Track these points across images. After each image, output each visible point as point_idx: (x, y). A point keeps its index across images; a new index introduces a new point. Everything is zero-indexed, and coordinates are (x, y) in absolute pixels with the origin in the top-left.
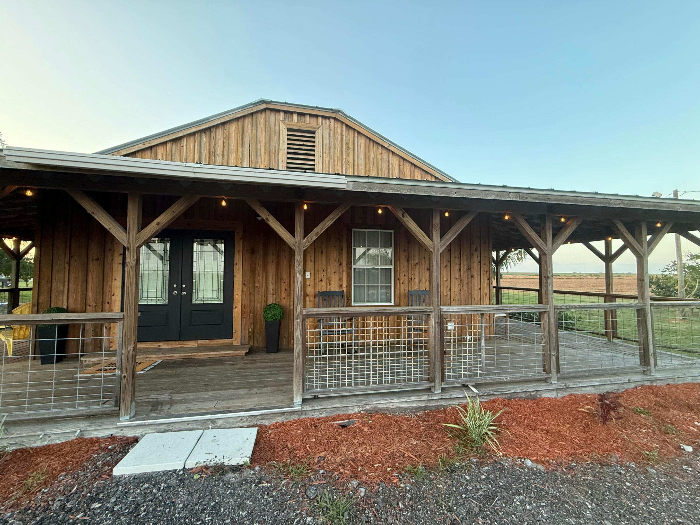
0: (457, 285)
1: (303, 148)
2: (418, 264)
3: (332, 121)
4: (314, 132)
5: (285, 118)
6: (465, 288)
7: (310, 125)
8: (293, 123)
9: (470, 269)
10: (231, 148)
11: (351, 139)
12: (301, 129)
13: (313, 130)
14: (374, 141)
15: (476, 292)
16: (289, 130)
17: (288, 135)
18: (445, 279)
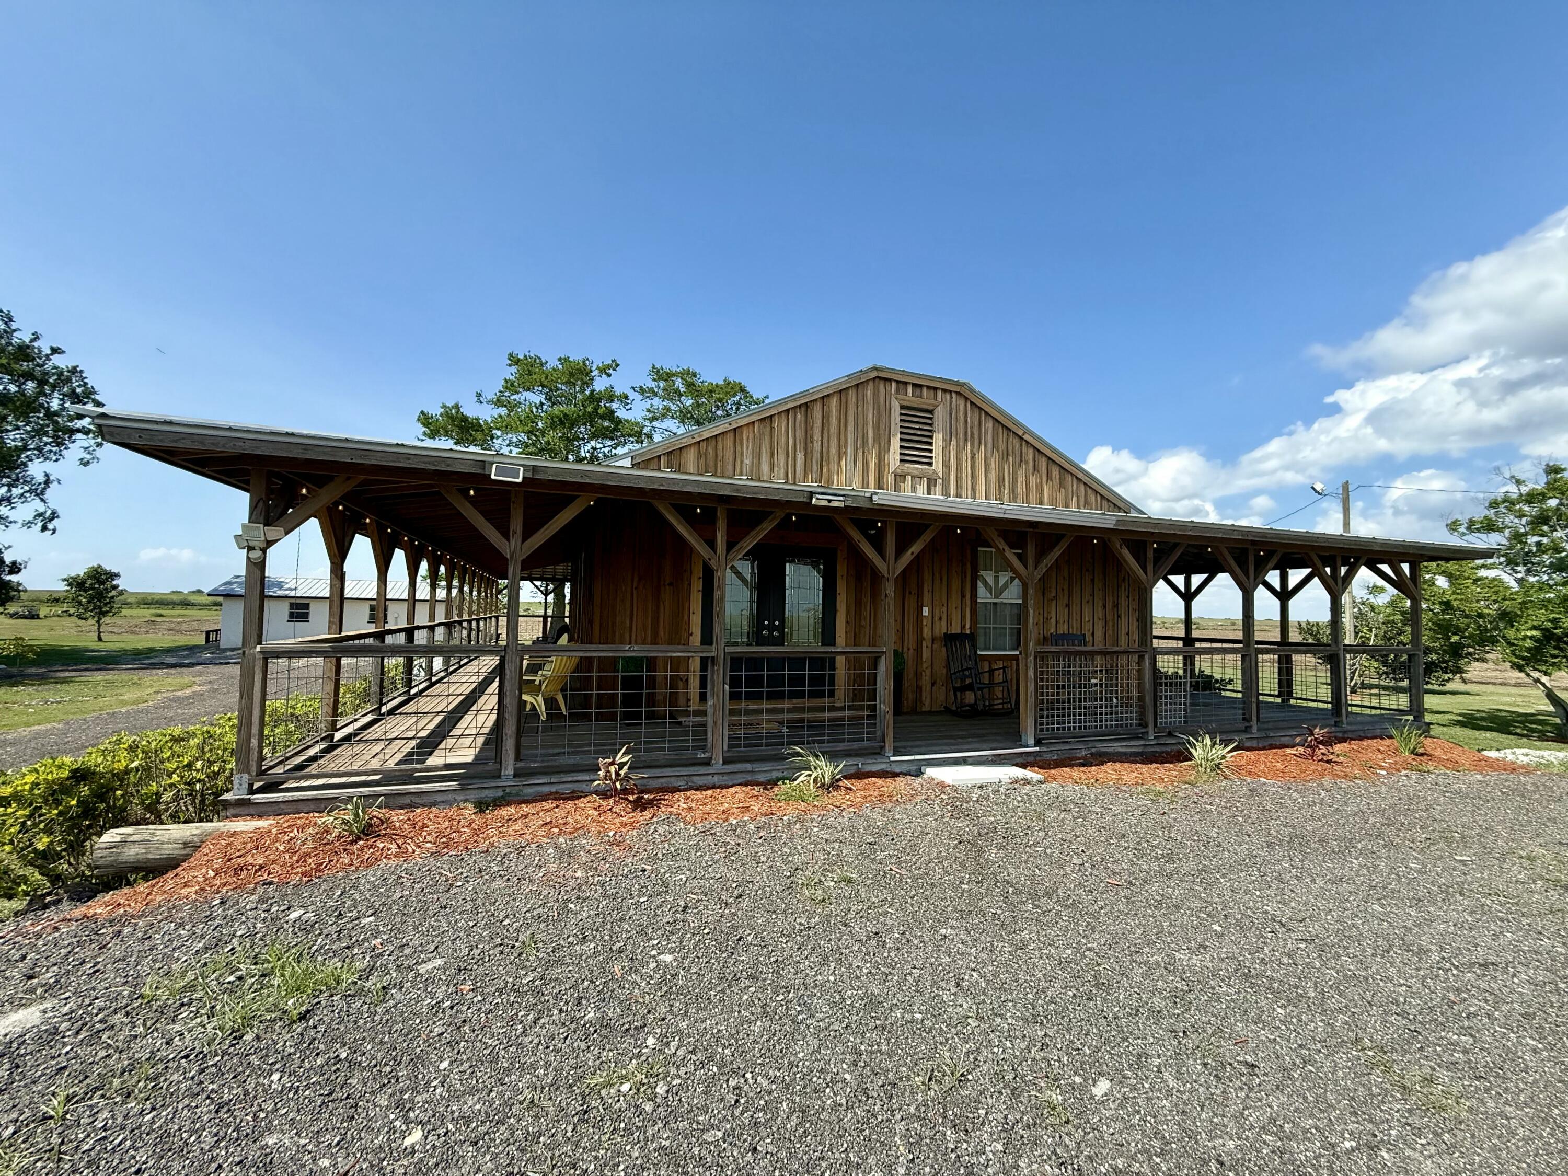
0: (1100, 628)
1: (919, 433)
2: (1056, 597)
3: (954, 395)
4: (931, 412)
5: (897, 392)
6: (1110, 632)
7: (928, 401)
8: (907, 398)
9: (1116, 606)
10: (832, 431)
11: (976, 422)
12: (916, 406)
13: (931, 408)
14: (1003, 426)
15: (1123, 638)
16: (902, 407)
17: (901, 414)
18: (1087, 619)
